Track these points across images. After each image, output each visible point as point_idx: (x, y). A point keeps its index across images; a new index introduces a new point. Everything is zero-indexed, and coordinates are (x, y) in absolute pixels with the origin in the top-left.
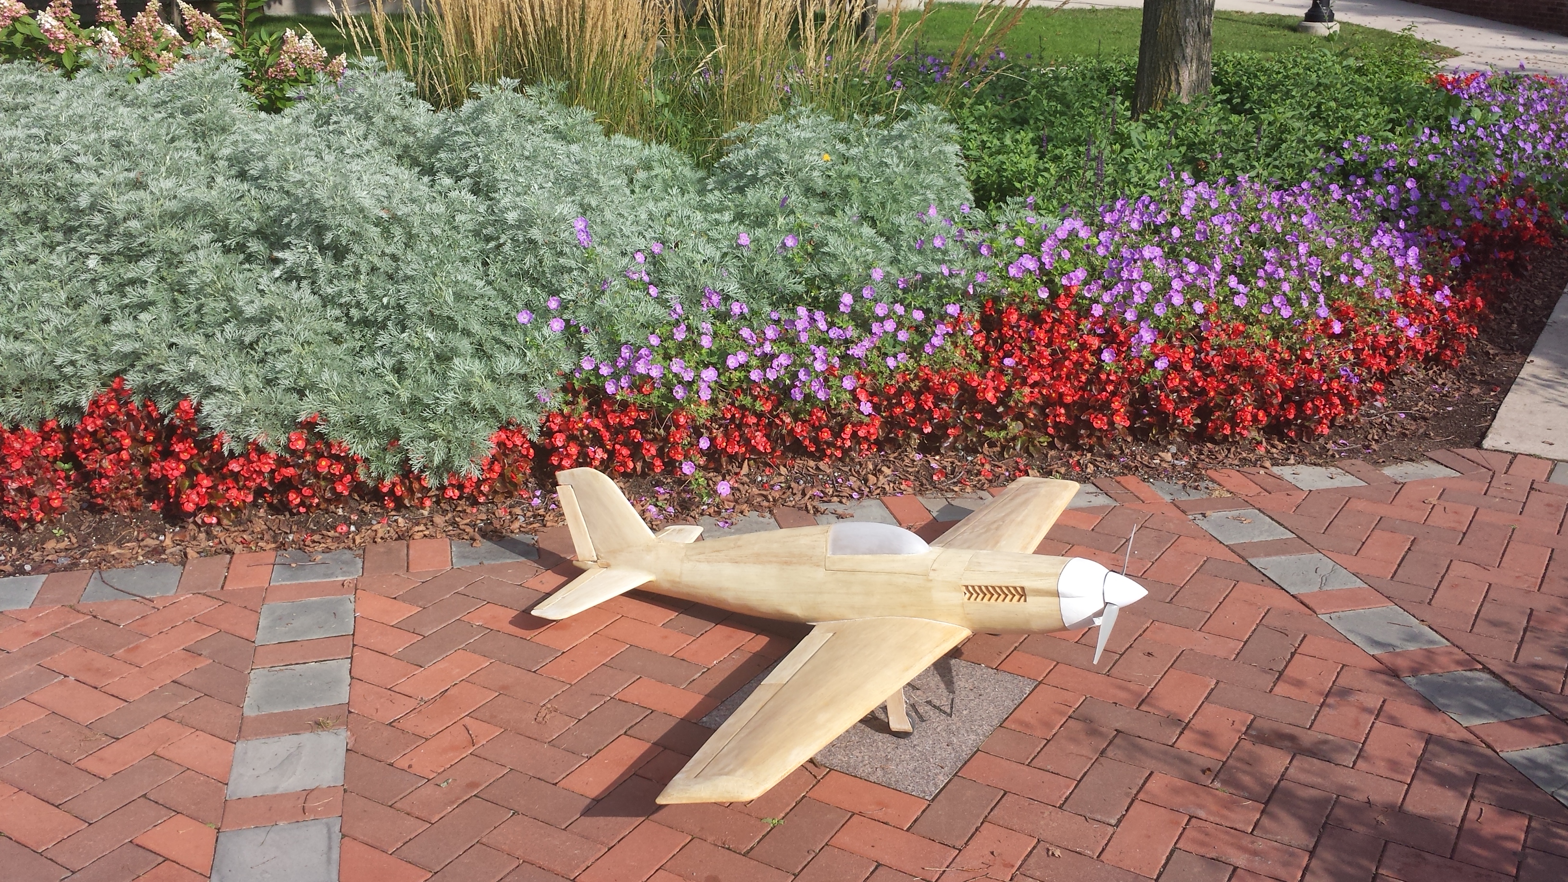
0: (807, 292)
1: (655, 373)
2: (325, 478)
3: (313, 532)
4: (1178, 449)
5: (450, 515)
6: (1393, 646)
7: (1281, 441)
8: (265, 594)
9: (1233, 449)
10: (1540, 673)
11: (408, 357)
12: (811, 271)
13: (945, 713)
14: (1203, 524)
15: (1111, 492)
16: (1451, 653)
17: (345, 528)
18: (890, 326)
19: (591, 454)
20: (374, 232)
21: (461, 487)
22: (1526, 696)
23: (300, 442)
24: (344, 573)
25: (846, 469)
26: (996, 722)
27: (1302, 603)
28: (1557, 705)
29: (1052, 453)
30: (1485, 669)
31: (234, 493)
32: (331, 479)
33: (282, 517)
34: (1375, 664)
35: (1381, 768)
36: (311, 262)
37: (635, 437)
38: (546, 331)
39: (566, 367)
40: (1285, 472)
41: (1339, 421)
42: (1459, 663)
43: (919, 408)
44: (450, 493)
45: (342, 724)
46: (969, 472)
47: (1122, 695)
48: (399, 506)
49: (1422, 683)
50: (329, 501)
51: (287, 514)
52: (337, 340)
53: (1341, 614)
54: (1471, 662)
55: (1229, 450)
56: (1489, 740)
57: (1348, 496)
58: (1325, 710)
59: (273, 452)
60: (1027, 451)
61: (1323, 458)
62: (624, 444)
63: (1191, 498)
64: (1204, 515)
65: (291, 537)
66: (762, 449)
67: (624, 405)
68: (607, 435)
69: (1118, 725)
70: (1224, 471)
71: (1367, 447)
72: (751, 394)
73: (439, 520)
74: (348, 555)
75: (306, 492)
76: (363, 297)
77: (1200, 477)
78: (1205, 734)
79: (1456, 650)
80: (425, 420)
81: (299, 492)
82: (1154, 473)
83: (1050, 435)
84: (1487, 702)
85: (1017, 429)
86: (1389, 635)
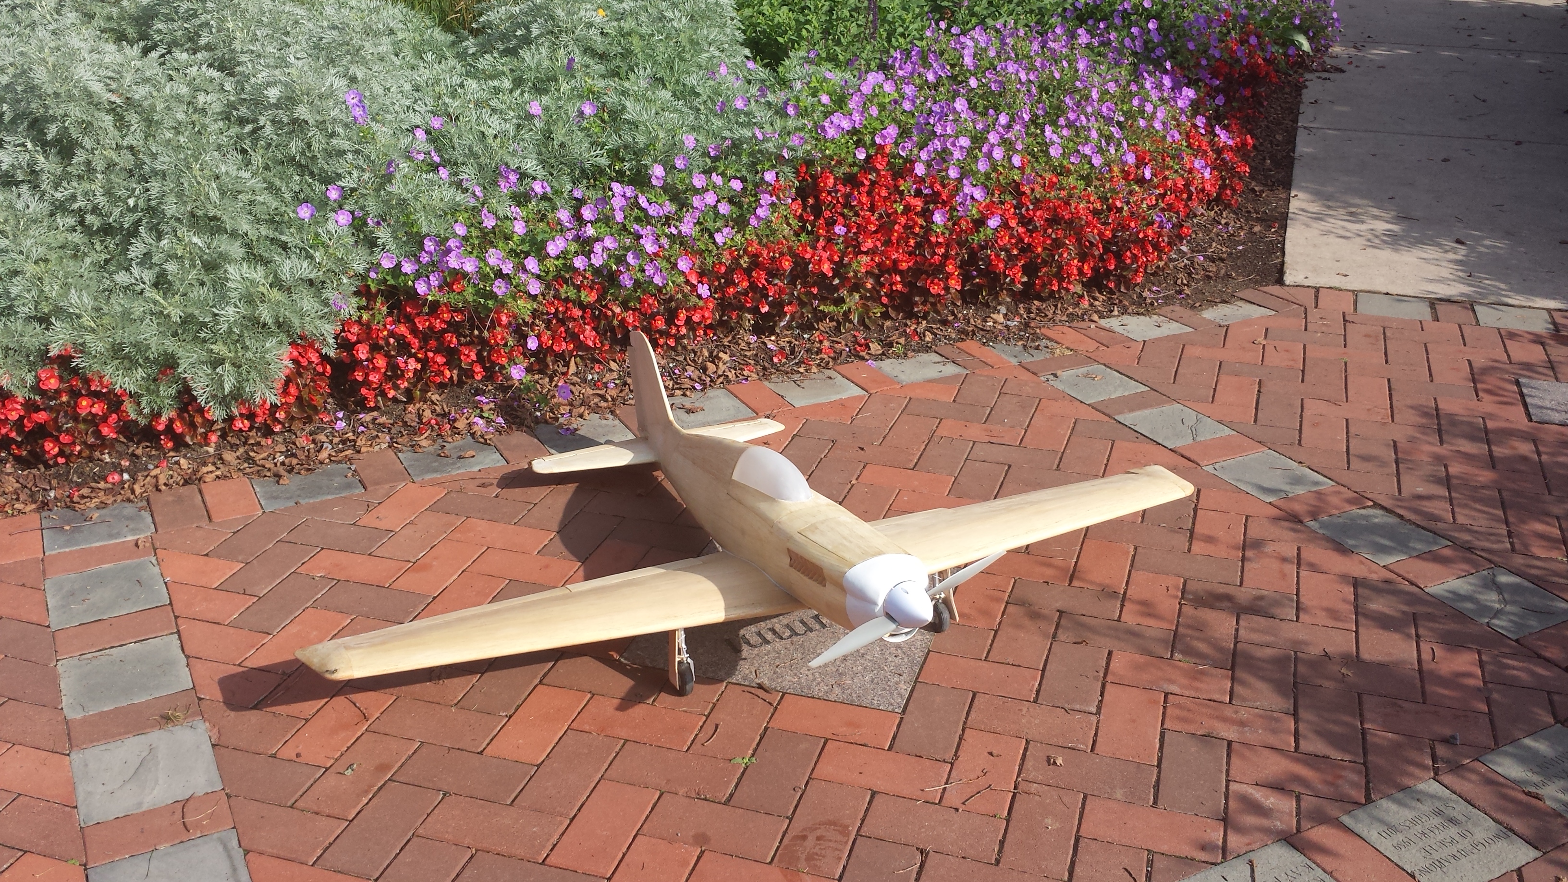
0: (610, 167)
1: (469, 267)
2: (85, 421)
3: (79, 486)
4: (1008, 310)
5: (241, 450)
6: (1285, 492)
7: (1101, 293)
8: (43, 566)
9: (1060, 305)
10: (1425, 503)
11: (171, 267)
12: (613, 142)
14: (1057, 384)
15: (958, 360)
16: (1339, 493)
17: (117, 477)
18: (710, 198)
19: (402, 365)
20: (108, 120)
21: (251, 416)
22: (1423, 528)
23: (52, 381)
24: (134, 531)
25: (681, 358)
27: (1183, 456)
28: (1456, 535)
29: (888, 323)
30: (1376, 505)
32: (94, 421)
33: (34, 471)
34: (1276, 512)
35: (1322, 619)
36: (32, 162)
37: (450, 342)
38: (331, 226)
39: (359, 267)
40: (1113, 323)
41: (1150, 269)
42: (1350, 501)
43: (753, 286)
44: (239, 424)
45: (194, 715)
46: (808, 351)
47: (1049, 572)
48: (179, 443)
49: (1323, 525)
50: (92, 447)
51: (41, 467)
52: (77, 255)
53: (1222, 464)
54: (1359, 499)
55: (1056, 306)
56: (1411, 576)
57: (1182, 342)
58: (1248, 564)
59: (21, 395)
60: (863, 323)
61: (1144, 308)
62: (438, 351)
63: (1035, 359)
64: (1055, 376)
65: (52, 494)
66: (591, 344)
67: (435, 306)
68: (416, 342)
69: (1059, 605)
70: (1057, 328)
71: (1180, 292)
72: (573, 284)
73: (229, 456)
74: (129, 509)
75: (65, 439)
76: (101, 200)
77: (1036, 337)
78: (1144, 603)
79: (1343, 489)
80: (204, 341)
81: (57, 440)
82: (990, 336)
83: (883, 305)
84: (1391, 539)
85: (853, 301)
86: (1275, 480)
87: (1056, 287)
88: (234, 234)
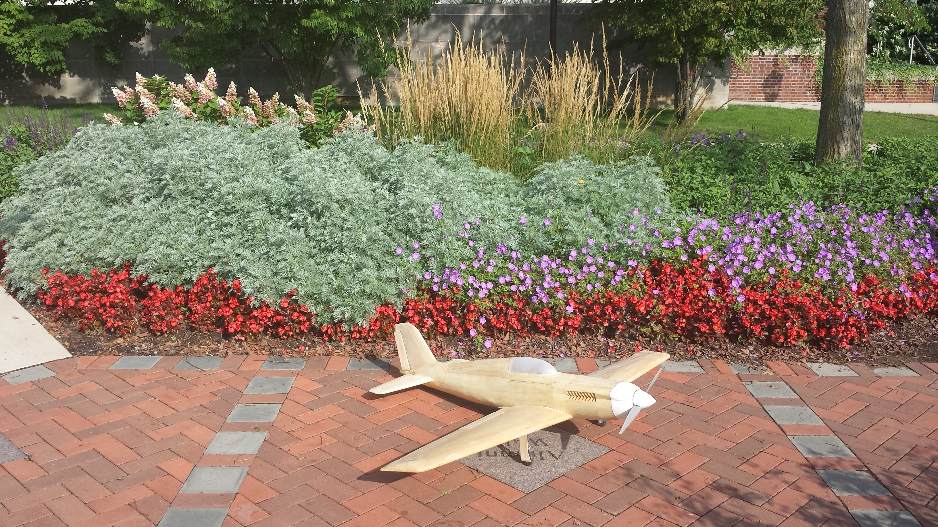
0: (555, 249)
1: (460, 283)
2: (297, 323)
3: (289, 348)
4: (754, 349)
5: (354, 346)
6: (820, 454)
7: (819, 349)
8: (255, 373)
9: (786, 351)
10: (900, 476)
11: (341, 266)
12: (559, 237)
13: (555, 457)
14: (749, 387)
15: (706, 367)
16: (853, 461)
17: (303, 348)
18: (593, 269)
19: (425, 322)
20: (335, 206)
21: (360, 332)
22: (884, 486)
23: (286, 304)
24: (296, 368)
25: (562, 342)
26: (580, 464)
27: (781, 429)
28: (900, 492)
29: (679, 344)
30: (869, 471)
31: (254, 326)
32: (300, 323)
33: (276, 340)
34: (805, 462)
35: (777, 509)
36: (305, 219)
37: (449, 315)
38: (410, 258)
39: (419, 277)
40: (813, 366)
41: (856, 341)
42: (854, 466)
43: (603, 313)
44: (355, 335)
45: (267, 430)
46: (629, 349)
47: (654, 460)
48: (331, 340)
49: (827, 474)
50: (298, 334)
51: (279, 339)
52: (313, 256)
53: (801, 437)
54: (864, 466)
55: (784, 351)
56: (847, 503)
57: (844, 380)
58: (763, 480)
59: (273, 307)
60: (664, 341)
61: (842, 360)
62: (444, 318)
63: (750, 373)
64: (752, 383)
65: (278, 350)
66: (515, 327)
67: (444, 298)
68: (435, 313)
69: (643, 473)
70: (778, 362)
71: (871, 357)
72: (512, 298)
73: (348, 348)
74: (301, 360)
75: (287, 328)
76: (327, 237)
77: (761, 364)
78: (689, 483)
79: (857, 460)
80: (344, 297)
81: (283, 328)
82: (735, 359)
83: (679, 334)
84: (858, 486)
85: (657, 329)
86: (824, 450)
87: (782, 340)
88: (372, 257)
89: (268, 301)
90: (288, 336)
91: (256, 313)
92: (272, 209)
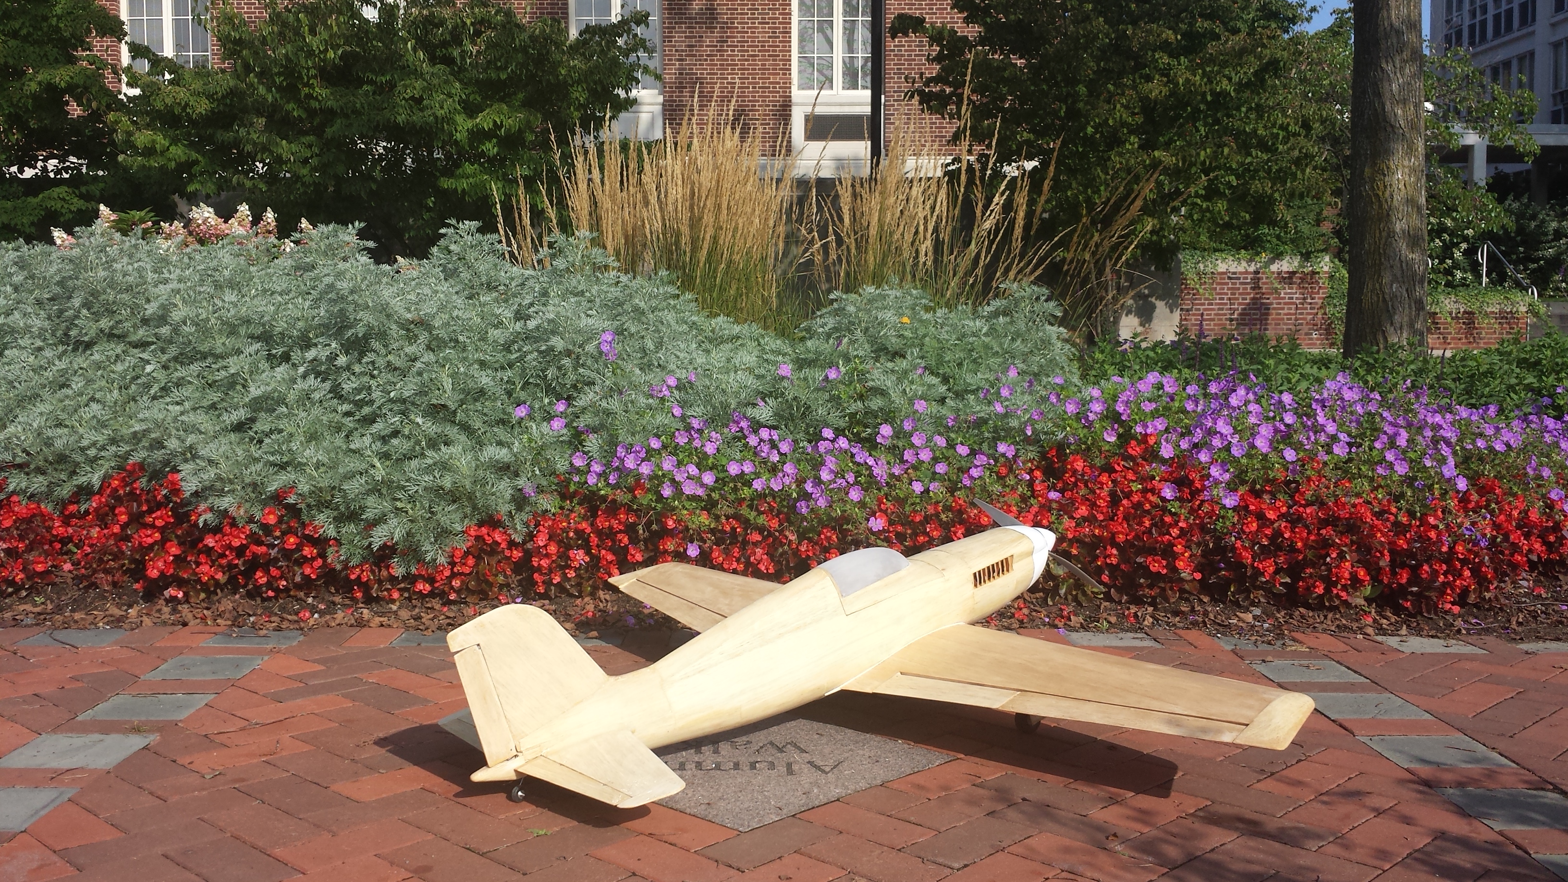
1: (645, 470)
2: (296, 560)
3: (276, 615)
4: (1263, 613)
5: (417, 610)
6: (1440, 764)
7: (1396, 612)
8: (187, 651)
9: (1330, 615)
13: (822, 771)
14: (1260, 668)
15: (1161, 637)
16: (1516, 774)
17: (307, 614)
18: (926, 455)
20: (396, 331)
21: (431, 580)
23: (272, 517)
24: (279, 644)
26: (878, 782)
27: (1341, 726)
29: (1106, 603)
30: (1557, 789)
31: (204, 568)
32: (303, 561)
34: (1409, 776)
37: (620, 541)
38: (545, 430)
40: (1391, 640)
41: (1472, 598)
42: (1522, 782)
44: (420, 586)
45: (158, 732)
48: (368, 598)
49: (1465, 794)
50: (298, 586)
51: (259, 600)
53: (1387, 737)
55: (1326, 617)
56: (1525, 843)
57: (1461, 657)
58: (1314, 804)
59: (246, 527)
60: (1075, 599)
61: (1448, 631)
62: (610, 550)
63: (1259, 649)
64: (1265, 662)
65: (252, 619)
66: (763, 568)
67: (613, 506)
68: (594, 540)
69: (1028, 796)
70: (1315, 633)
71: (1507, 628)
72: (757, 508)
73: (404, 614)
74: (296, 633)
75: (274, 572)
76: (376, 396)
77: (1281, 636)
78: (1138, 810)
79: (1523, 771)
81: (267, 572)
82: (1225, 629)
83: (1105, 583)
84: (1542, 814)
85: (1060, 571)
86: (1446, 757)
87: (1320, 590)
89: (232, 511)
90: (277, 590)
91: (210, 542)
92: (274, 352)
